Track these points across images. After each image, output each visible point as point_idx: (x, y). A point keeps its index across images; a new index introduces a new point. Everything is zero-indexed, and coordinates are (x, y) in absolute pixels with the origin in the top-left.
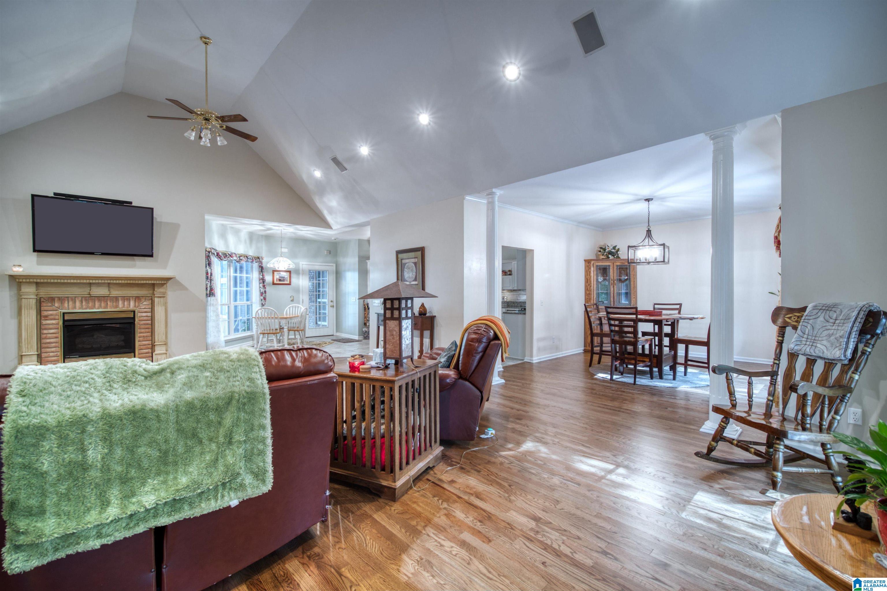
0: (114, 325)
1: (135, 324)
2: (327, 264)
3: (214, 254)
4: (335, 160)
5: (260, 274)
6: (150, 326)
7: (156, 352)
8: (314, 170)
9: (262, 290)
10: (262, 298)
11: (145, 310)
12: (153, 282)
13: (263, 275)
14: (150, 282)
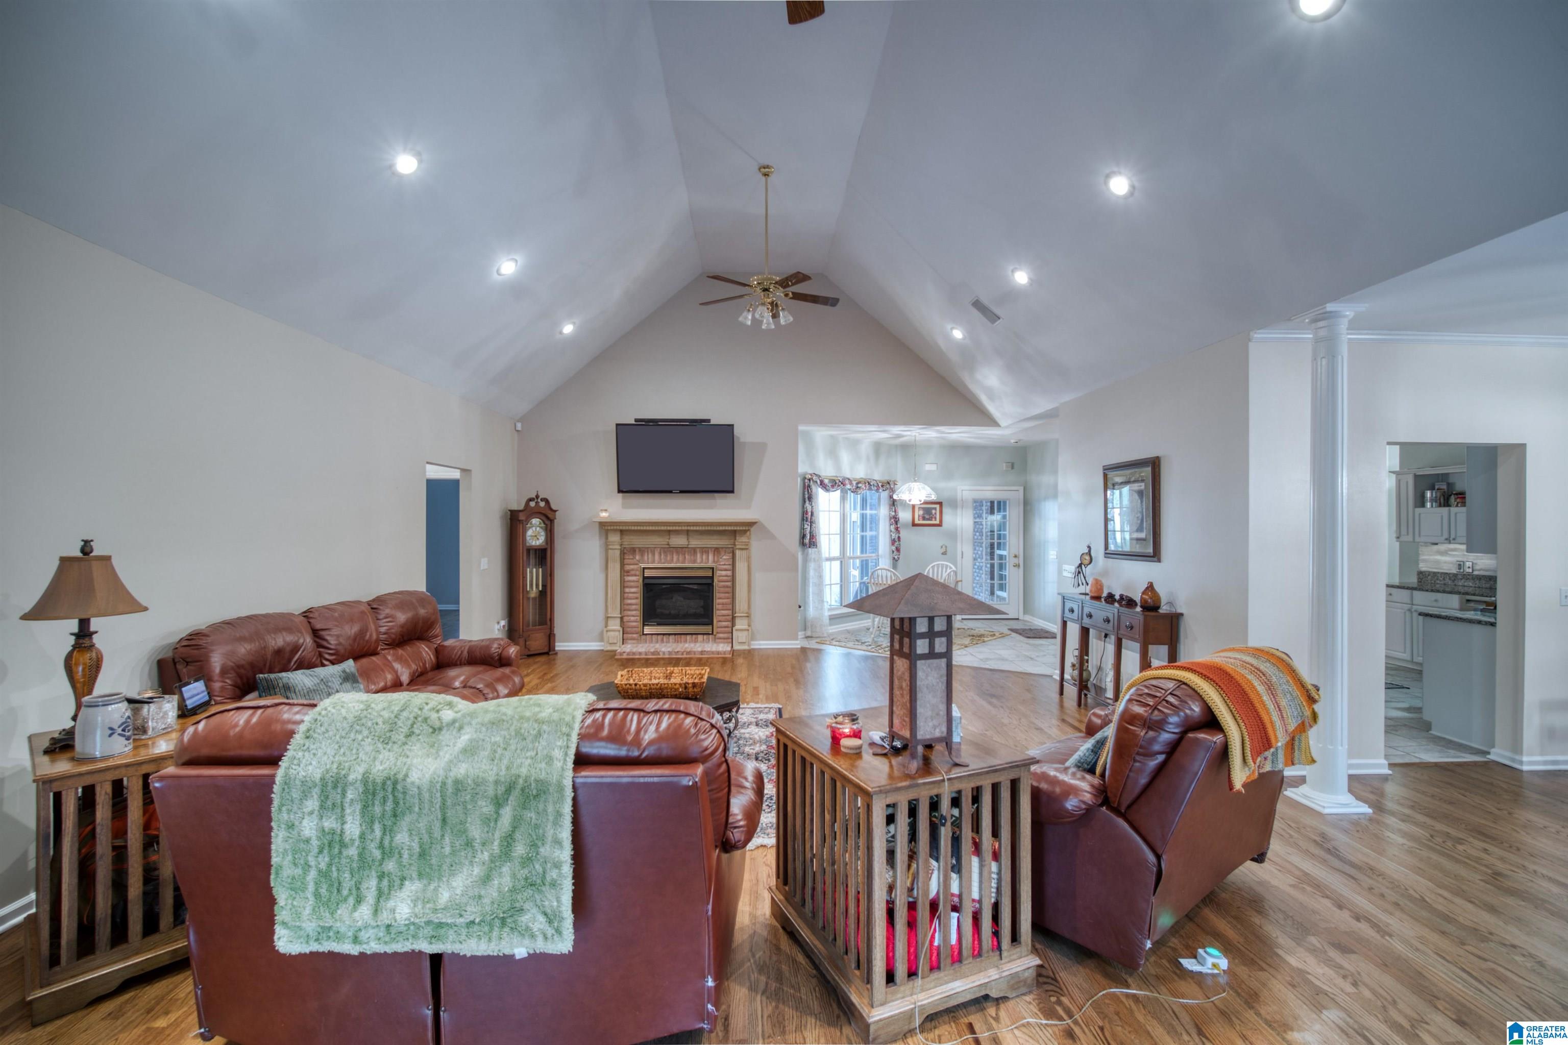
0: (691, 586)
1: (713, 586)
2: (1006, 488)
3: (816, 482)
4: (978, 305)
5: (890, 509)
6: (730, 590)
7: (737, 627)
8: (952, 329)
9: (893, 535)
10: (894, 548)
11: (725, 567)
12: (732, 528)
13: (895, 511)
14: (730, 528)
